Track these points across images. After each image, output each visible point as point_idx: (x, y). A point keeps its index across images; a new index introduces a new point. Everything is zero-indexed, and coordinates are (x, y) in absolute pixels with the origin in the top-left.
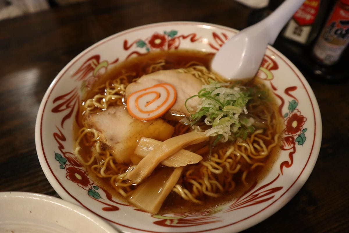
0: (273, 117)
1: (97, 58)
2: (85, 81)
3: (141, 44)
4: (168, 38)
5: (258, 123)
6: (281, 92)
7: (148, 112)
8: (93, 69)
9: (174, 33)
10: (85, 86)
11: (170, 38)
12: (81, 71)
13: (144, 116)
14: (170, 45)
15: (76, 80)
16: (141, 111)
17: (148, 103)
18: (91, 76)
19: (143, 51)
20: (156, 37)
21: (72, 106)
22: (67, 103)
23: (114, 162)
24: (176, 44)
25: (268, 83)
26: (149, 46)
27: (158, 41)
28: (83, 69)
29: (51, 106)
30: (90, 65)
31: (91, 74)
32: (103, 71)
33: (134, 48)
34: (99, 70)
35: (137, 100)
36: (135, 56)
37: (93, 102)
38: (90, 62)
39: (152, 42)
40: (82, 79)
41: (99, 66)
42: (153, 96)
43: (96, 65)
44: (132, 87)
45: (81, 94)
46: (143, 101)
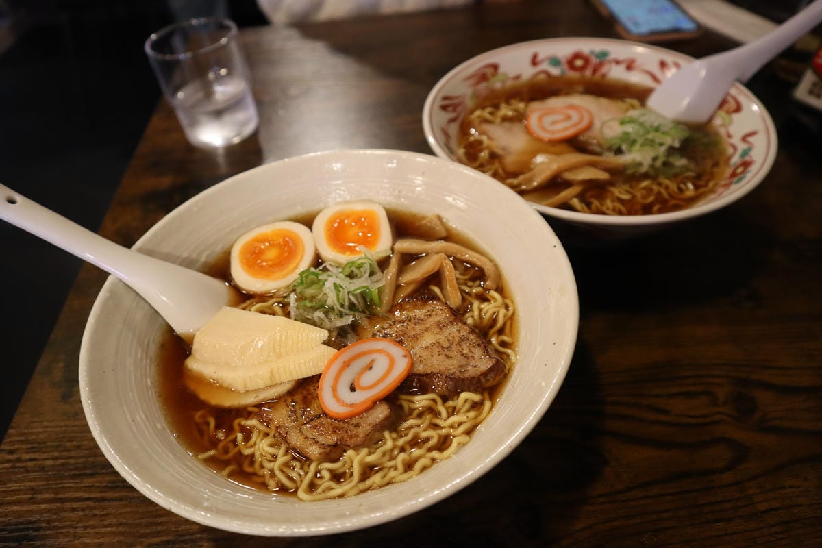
0: (716, 164)
1: (495, 67)
2: (477, 90)
3: (555, 62)
4: (594, 60)
5: (692, 166)
6: (736, 140)
7: (553, 132)
8: (488, 79)
9: (603, 55)
10: (475, 95)
11: (597, 61)
13: (546, 136)
14: (595, 71)
15: (466, 86)
16: (543, 129)
17: (554, 123)
18: (484, 88)
19: (555, 71)
20: (577, 56)
21: (459, 111)
22: (455, 107)
23: (504, 169)
24: (604, 70)
25: (722, 131)
26: (565, 67)
27: (579, 63)
29: (439, 103)
30: (486, 73)
31: (485, 84)
32: (498, 85)
33: (545, 66)
34: (494, 82)
35: (540, 119)
36: (542, 76)
37: (486, 113)
38: (487, 70)
39: (571, 63)
40: (473, 87)
41: (496, 78)
42: (560, 117)
43: (492, 76)
44: (535, 105)
45: (470, 103)
46: (548, 120)
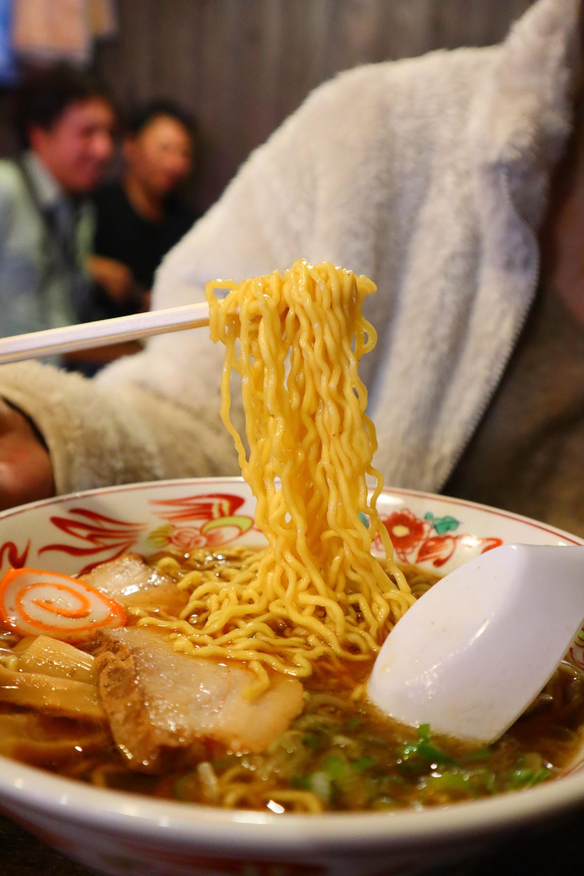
2: (174, 527)
8: (209, 516)
10: (165, 535)
11: (433, 534)
12: (182, 505)
14: (424, 551)
15: (155, 513)
18: (195, 528)
21: (100, 546)
22: (96, 533)
24: (443, 553)
27: (401, 531)
28: (189, 505)
30: (209, 506)
31: (198, 523)
32: (228, 534)
34: (220, 527)
38: (216, 502)
40: (171, 519)
41: (228, 520)
43: (222, 514)
